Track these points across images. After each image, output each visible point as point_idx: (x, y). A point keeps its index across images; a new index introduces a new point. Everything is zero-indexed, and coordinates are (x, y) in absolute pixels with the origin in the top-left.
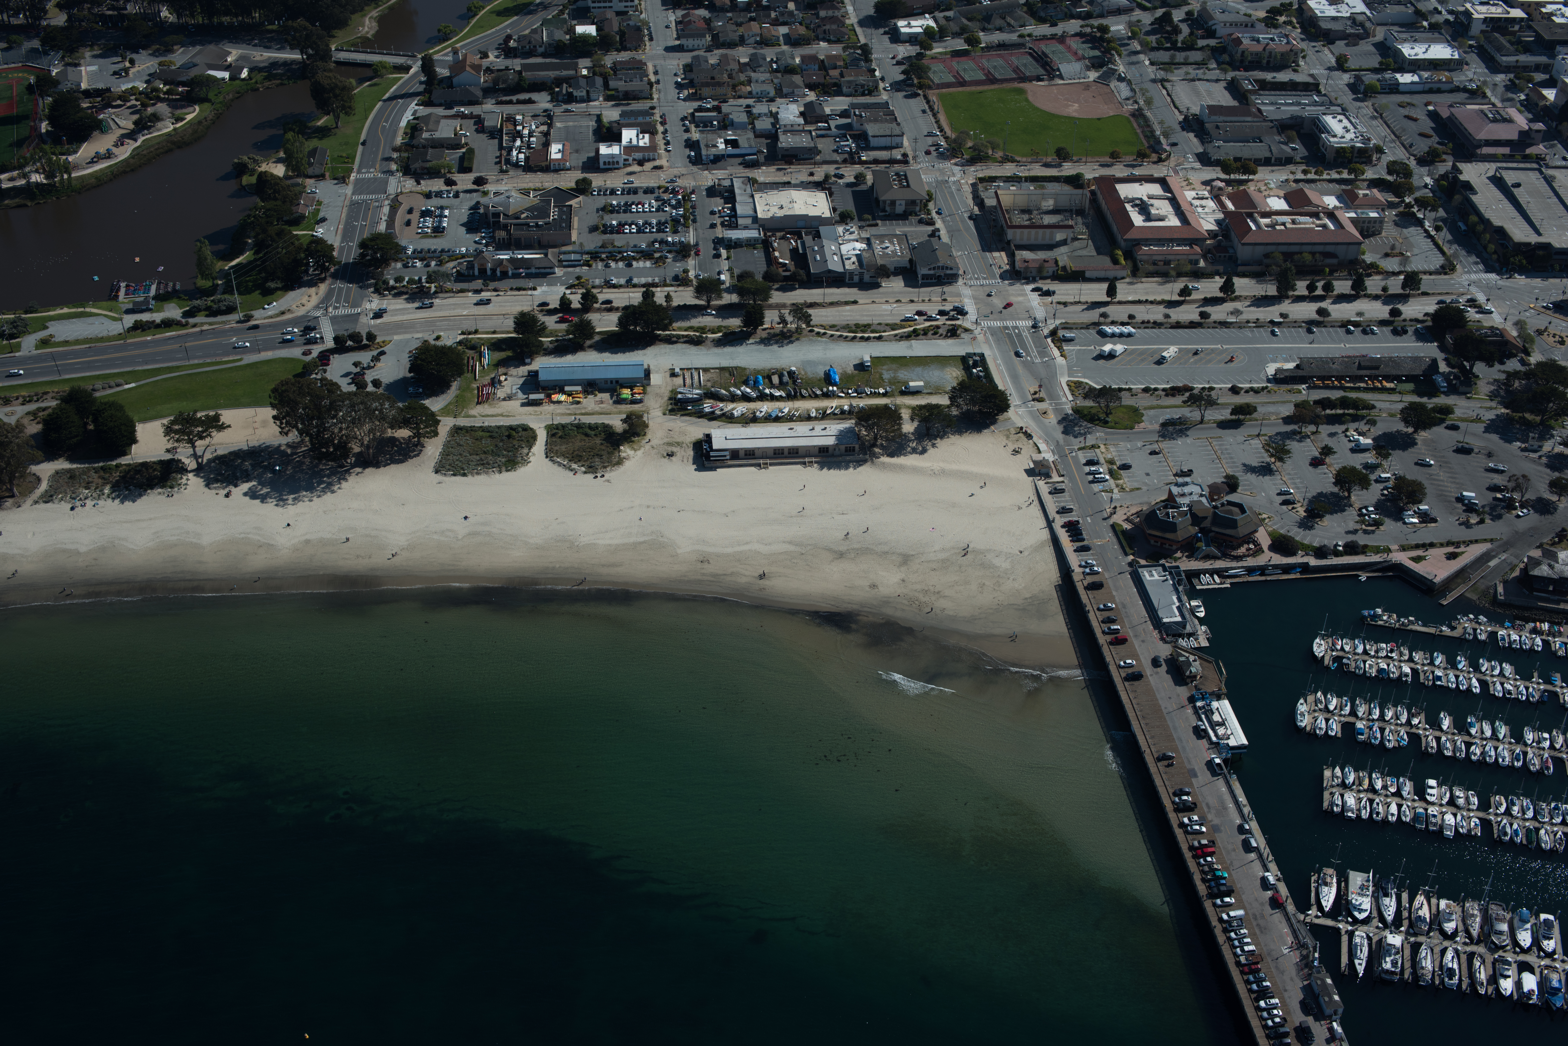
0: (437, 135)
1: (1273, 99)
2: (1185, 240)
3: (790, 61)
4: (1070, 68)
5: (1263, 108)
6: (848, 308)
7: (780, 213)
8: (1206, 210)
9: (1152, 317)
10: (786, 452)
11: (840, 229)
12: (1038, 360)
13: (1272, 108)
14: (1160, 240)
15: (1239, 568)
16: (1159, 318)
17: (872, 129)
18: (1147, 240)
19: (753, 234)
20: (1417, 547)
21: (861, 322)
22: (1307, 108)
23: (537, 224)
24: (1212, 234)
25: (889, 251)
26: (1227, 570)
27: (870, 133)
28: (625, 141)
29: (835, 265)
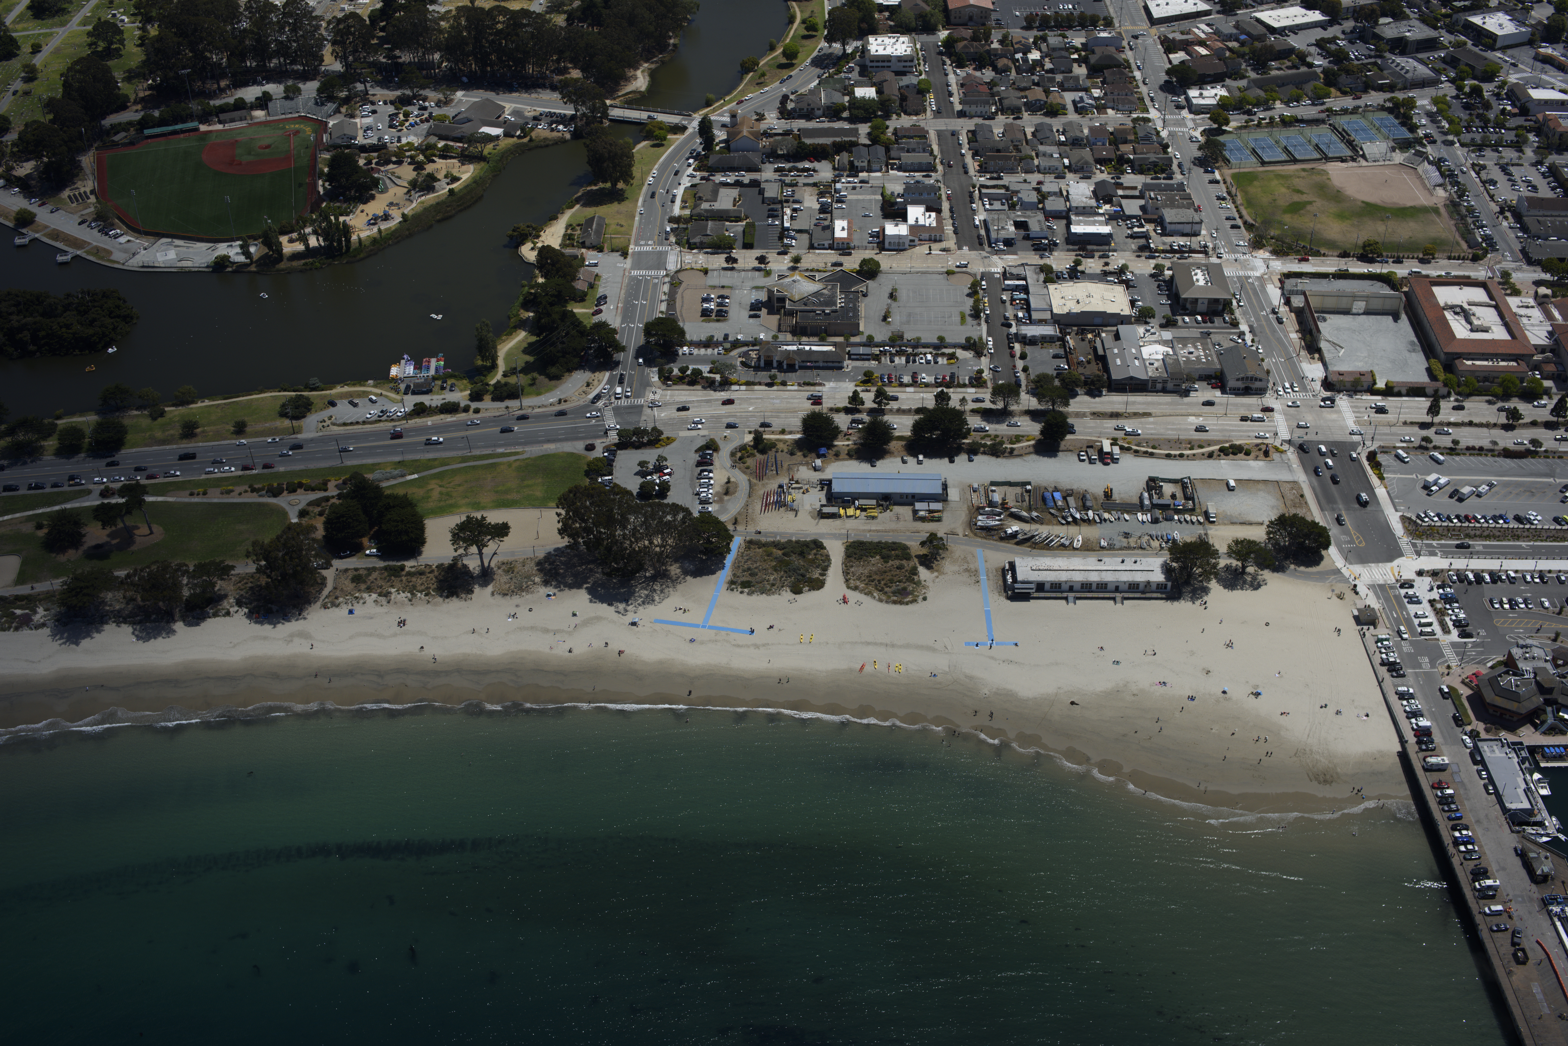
0: (717, 206)
2: (1510, 355)
3: (1079, 134)
4: (1375, 148)
6: (1151, 419)
7: (1076, 309)
8: (1532, 321)
9: (1477, 444)
10: (1094, 587)
11: (1141, 330)
14: (1483, 354)
16: (1486, 443)
17: (1170, 215)
18: (1470, 354)
19: (1049, 330)
21: (1166, 437)
23: (823, 311)
24: (1541, 349)
25: (1193, 358)
27: (1168, 220)
28: (911, 220)
29: (1136, 371)
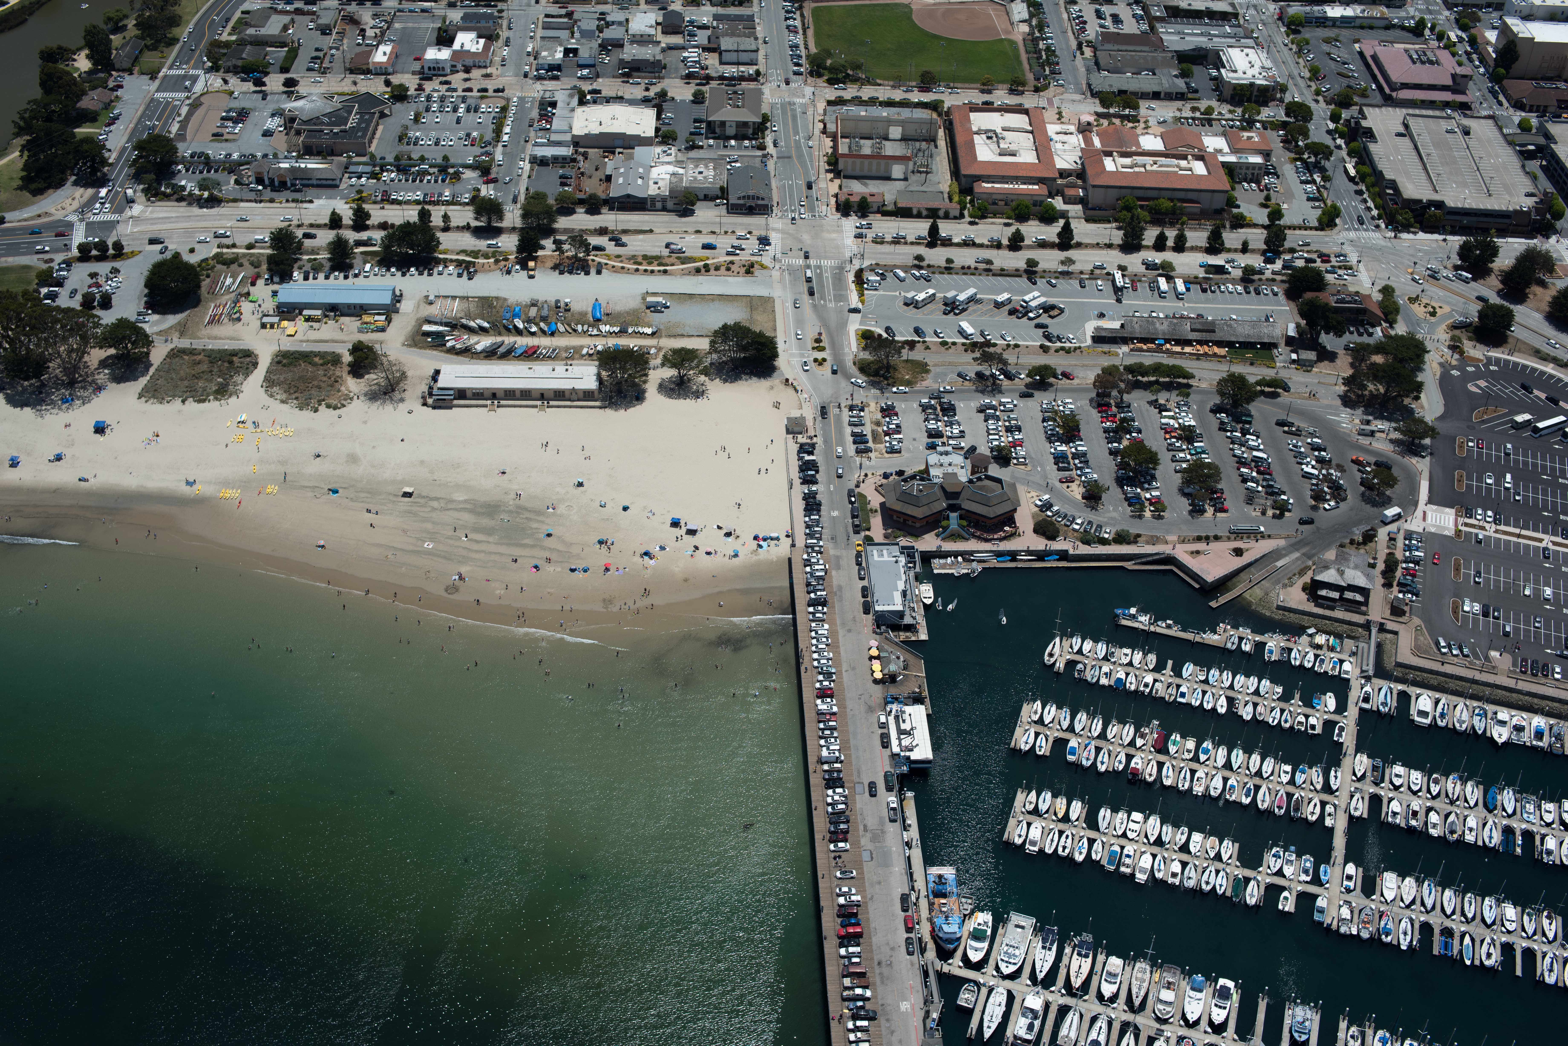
0: (263, 31)
1: (1179, 27)
5: (1164, 37)
6: (641, 237)
7: (597, 131)
8: (1066, 146)
9: (972, 263)
10: (518, 394)
11: (657, 151)
12: (832, 305)
13: (1176, 38)
14: (1003, 177)
15: (987, 552)
17: (730, 44)
18: (989, 176)
19: (563, 151)
20: (1199, 539)
21: (649, 254)
22: (1215, 39)
23: (332, 131)
24: (1066, 173)
25: (700, 178)
26: (972, 553)
27: (724, 47)
28: (456, 46)
29: (637, 189)
